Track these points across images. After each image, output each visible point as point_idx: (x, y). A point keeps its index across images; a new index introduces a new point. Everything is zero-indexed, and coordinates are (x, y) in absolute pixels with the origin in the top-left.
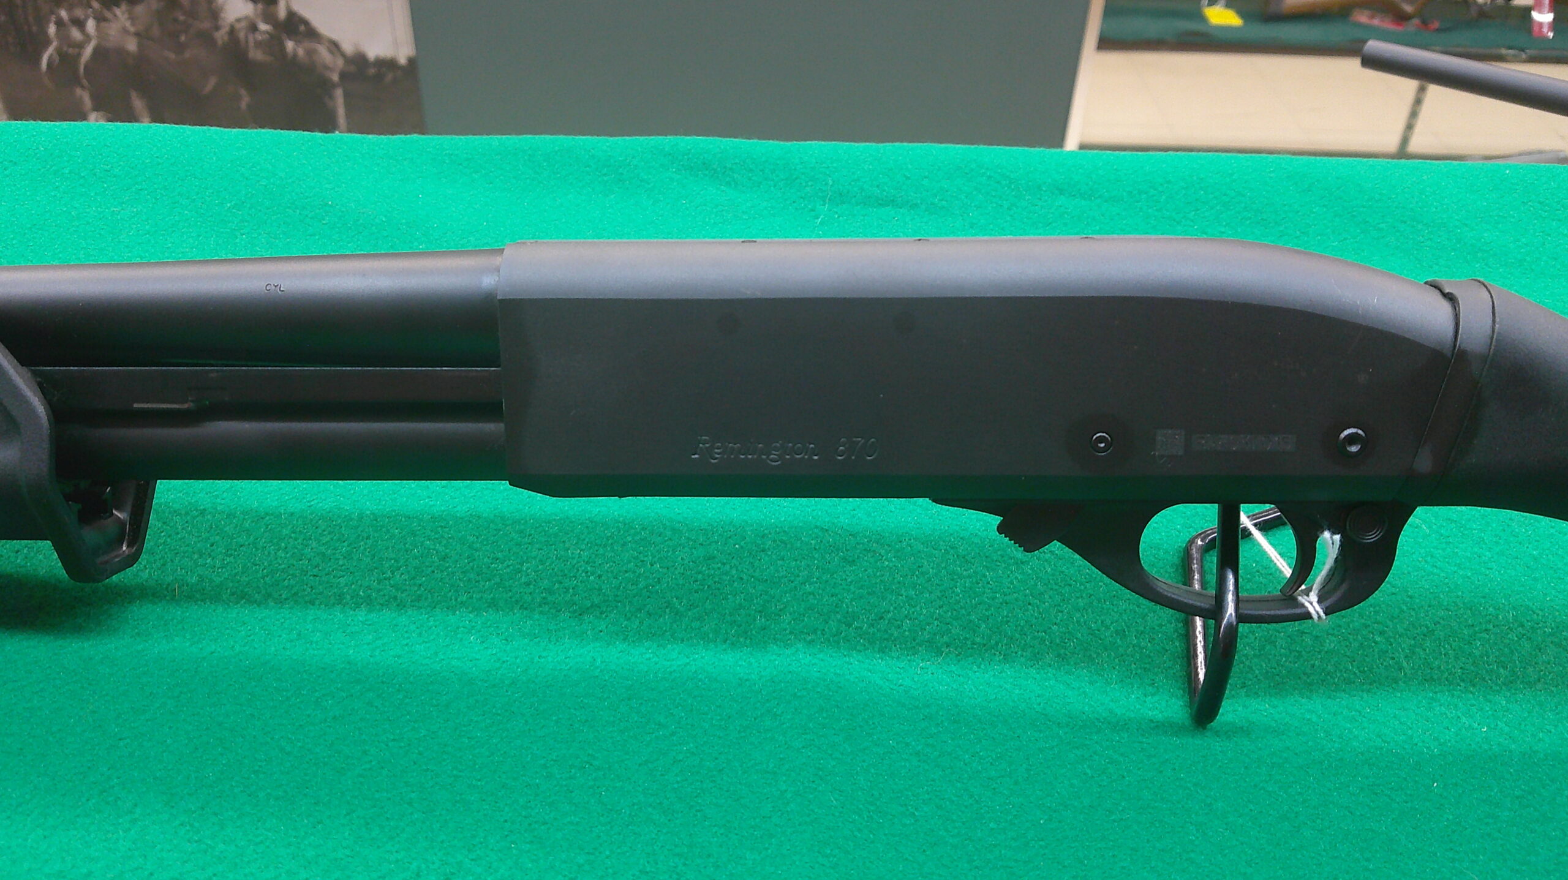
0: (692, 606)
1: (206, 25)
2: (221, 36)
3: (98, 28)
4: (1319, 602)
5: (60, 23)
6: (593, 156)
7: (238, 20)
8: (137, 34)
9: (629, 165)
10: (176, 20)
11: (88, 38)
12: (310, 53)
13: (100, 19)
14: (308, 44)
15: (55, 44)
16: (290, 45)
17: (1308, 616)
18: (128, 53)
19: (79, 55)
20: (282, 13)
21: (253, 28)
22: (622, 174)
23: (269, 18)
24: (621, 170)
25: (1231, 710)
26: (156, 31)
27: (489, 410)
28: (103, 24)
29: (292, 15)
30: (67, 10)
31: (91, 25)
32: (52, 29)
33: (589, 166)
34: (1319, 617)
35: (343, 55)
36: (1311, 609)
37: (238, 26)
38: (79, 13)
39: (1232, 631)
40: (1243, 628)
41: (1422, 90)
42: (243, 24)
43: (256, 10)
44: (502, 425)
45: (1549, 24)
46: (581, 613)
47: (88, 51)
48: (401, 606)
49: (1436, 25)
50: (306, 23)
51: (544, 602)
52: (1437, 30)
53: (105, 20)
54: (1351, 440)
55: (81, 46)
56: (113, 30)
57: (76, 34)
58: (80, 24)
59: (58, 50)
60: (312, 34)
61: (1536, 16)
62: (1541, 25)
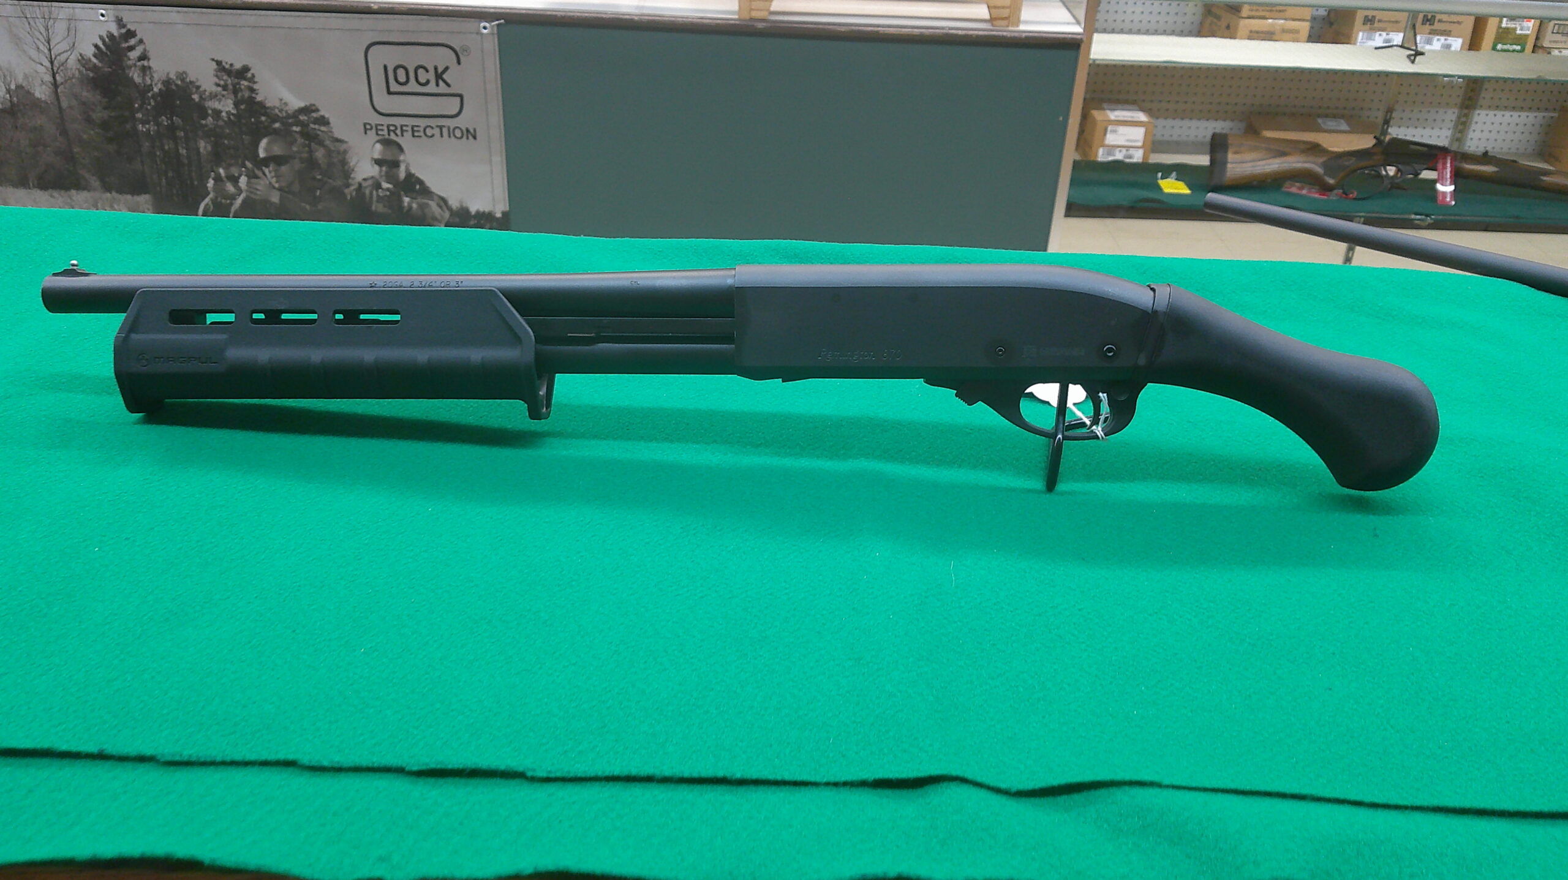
0: (809, 445)
1: (339, 183)
2: (350, 192)
3: (248, 183)
4: (1102, 431)
5: (218, 179)
6: (731, 250)
7: (365, 180)
8: (280, 189)
9: (752, 255)
10: (314, 178)
11: (240, 191)
12: (422, 207)
13: (251, 176)
14: (420, 200)
15: (211, 195)
16: (406, 200)
17: (1097, 437)
18: (272, 204)
19: (231, 204)
20: (402, 175)
21: (378, 186)
22: (748, 260)
23: (390, 178)
24: (747, 258)
25: (1061, 487)
26: (296, 187)
27: (728, 339)
28: (253, 180)
29: (410, 176)
30: (224, 169)
31: (243, 181)
32: (211, 183)
33: (729, 256)
34: (1102, 438)
35: (450, 209)
36: (1098, 434)
37: (364, 184)
38: (235, 171)
39: (1060, 444)
40: (1064, 441)
41: (1350, 250)
42: (370, 182)
43: (381, 171)
44: (733, 346)
45: (1451, 192)
46: (758, 446)
47: (239, 201)
48: (672, 441)
49: (1355, 194)
50: (421, 182)
51: (738, 442)
52: (1355, 199)
53: (257, 177)
54: (1110, 350)
55: (233, 198)
56: (261, 185)
57: (230, 188)
58: (235, 180)
59: (213, 201)
60: (426, 192)
61: (1439, 187)
62: (1444, 194)
